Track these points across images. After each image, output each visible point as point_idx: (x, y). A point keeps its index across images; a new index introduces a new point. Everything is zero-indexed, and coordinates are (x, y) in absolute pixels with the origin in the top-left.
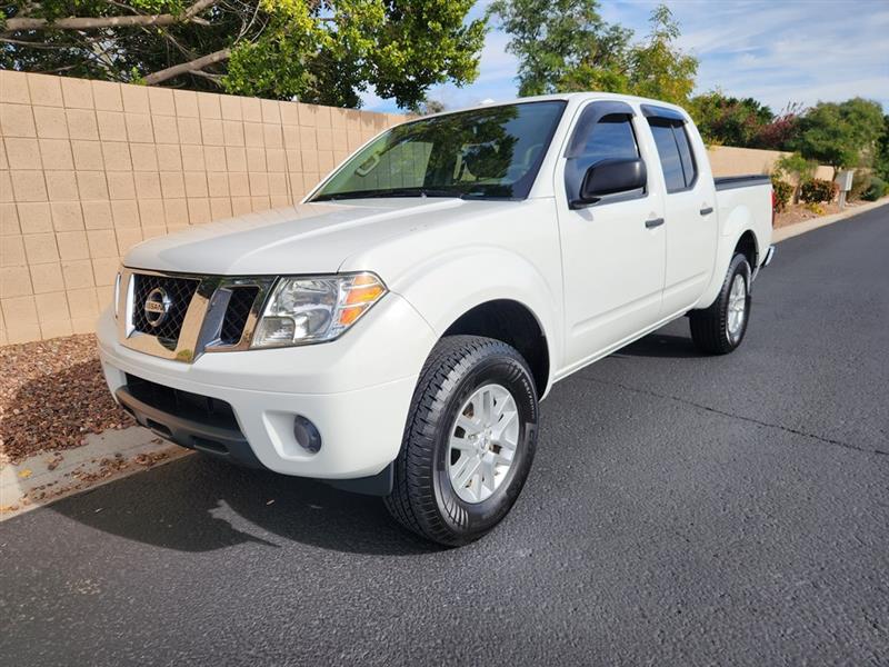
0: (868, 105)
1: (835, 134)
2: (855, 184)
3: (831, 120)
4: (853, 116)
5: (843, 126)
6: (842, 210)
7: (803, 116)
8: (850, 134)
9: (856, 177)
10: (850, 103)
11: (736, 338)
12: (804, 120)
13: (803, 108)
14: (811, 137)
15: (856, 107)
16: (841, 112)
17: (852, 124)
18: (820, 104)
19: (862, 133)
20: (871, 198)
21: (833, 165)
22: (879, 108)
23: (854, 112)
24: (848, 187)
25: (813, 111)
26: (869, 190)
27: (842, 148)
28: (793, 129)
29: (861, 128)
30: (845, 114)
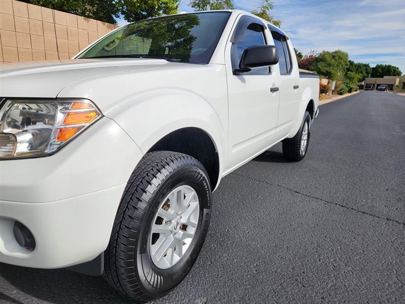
0: (343, 53)
1: (330, 65)
2: (336, 87)
3: (328, 59)
4: (337, 58)
5: (333, 62)
6: (331, 98)
7: (317, 56)
8: (335, 65)
9: (336, 84)
10: (336, 52)
11: (304, 153)
12: (317, 58)
13: (317, 53)
14: (320, 65)
15: (338, 54)
16: (332, 55)
17: (337, 61)
18: (324, 52)
19: (340, 66)
20: (341, 94)
21: (328, 78)
22: (347, 55)
23: (338, 56)
24: (333, 89)
25: (321, 54)
26: (341, 90)
27: (332, 71)
28: (313, 62)
29: (340, 63)
30: (334, 57)
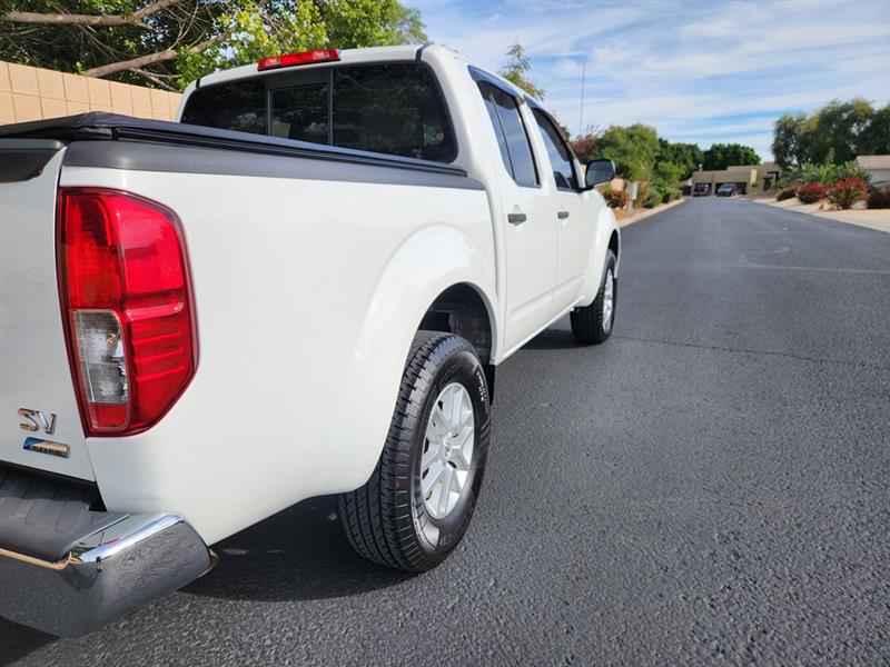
0: (647, 130)
1: (625, 153)
2: (639, 195)
3: (622, 141)
4: (636, 138)
5: (630, 146)
6: (630, 216)
7: (600, 137)
8: (635, 153)
9: (639, 189)
10: (634, 128)
12: (601, 140)
13: (599, 129)
14: (607, 153)
15: (639, 131)
16: (627, 134)
17: (636, 144)
18: (612, 127)
19: (644, 153)
20: (650, 206)
21: (623, 178)
22: (654, 133)
23: (637, 135)
24: (634, 197)
25: (607, 133)
26: (648, 199)
27: (631, 164)
28: (593, 147)
29: (643, 148)
30: (631, 136)
